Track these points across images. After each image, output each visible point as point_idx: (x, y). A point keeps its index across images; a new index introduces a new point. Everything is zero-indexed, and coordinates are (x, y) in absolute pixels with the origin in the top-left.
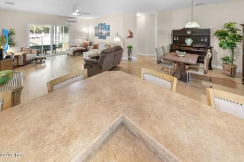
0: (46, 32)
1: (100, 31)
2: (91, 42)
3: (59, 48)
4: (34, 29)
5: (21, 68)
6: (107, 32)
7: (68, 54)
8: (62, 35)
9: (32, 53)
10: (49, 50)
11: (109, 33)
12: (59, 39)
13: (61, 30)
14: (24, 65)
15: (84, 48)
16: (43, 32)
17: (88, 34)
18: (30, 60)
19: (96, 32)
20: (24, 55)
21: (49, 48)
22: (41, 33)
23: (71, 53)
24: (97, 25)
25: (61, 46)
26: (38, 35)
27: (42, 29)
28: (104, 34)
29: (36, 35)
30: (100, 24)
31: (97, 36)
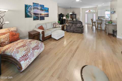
6: (46, 13)
19: (26, 12)
28: (43, 15)
30: (36, 3)
31: (30, 17)
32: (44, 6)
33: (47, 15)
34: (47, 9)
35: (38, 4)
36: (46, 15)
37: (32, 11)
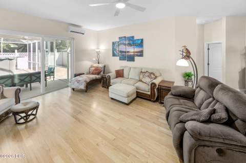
0: (21, 50)
1: (123, 48)
2: (105, 67)
3: (49, 75)
4: (2, 46)
6: (137, 49)
7: (73, 89)
9: (3, 97)
11: (142, 51)
15: (98, 77)
16: (16, 51)
17: (98, 53)
19: (114, 50)
21: (34, 78)
22: (14, 52)
23: (82, 86)
25: (53, 72)
27: (16, 46)
28: (132, 54)
29: (5, 56)
30: (122, 37)
31: (116, 56)
32: (133, 37)
33: (139, 54)
34: (139, 42)
35: (125, 37)
36: (136, 52)
37: (117, 49)
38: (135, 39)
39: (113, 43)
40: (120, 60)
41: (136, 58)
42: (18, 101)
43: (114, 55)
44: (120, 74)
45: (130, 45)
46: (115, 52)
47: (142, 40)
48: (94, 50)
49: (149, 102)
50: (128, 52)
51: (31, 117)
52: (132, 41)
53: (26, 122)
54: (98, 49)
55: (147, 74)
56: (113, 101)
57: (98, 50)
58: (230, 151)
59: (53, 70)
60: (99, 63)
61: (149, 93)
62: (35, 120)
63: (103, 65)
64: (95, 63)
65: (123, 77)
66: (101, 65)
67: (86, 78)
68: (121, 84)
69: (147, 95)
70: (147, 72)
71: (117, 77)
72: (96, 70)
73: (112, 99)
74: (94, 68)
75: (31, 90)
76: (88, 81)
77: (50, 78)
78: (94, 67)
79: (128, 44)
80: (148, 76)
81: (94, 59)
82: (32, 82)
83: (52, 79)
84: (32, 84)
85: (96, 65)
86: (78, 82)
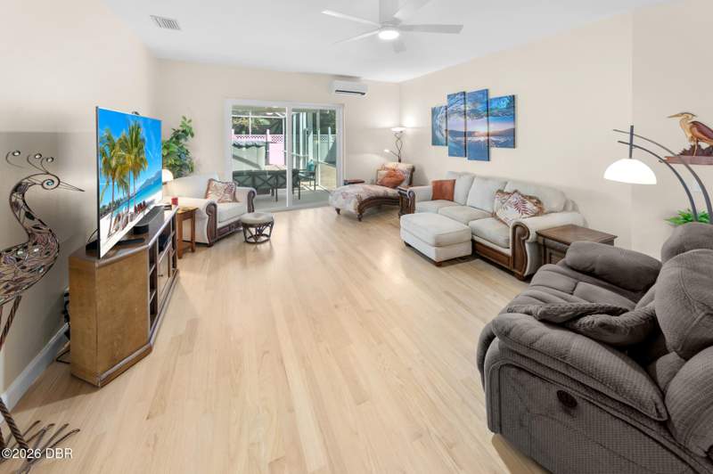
0: (274, 129)
1: (457, 123)
2: (413, 170)
3: (306, 179)
4: (250, 123)
5: (201, 254)
6: (497, 127)
7: (338, 210)
8: (315, 138)
9: (235, 200)
10: (283, 185)
11: (513, 133)
12: (306, 151)
13: (311, 125)
14: (209, 246)
15: (391, 192)
16: (268, 131)
17: (399, 137)
18: (229, 226)
19: (434, 128)
20: (212, 209)
21: (281, 180)
22: (265, 133)
23: (351, 207)
24: (445, 102)
25: (314, 174)
26: (259, 139)
27: (268, 123)
28: (483, 139)
29: (254, 140)
30: (455, 95)
31: (442, 145)
32: (486, 92)
33: (502, 140)
34: (504, 105)
35: (464, 93)
36: (494, 135)
37: (444, 126)
38: (492, 95)
39: (434, 112)
40: (451, 154)
41: (494, 151)
42: (251, 209)
43: (435, 142)
44: (443, 192)
45: (476, 114)
46: (438, 134)
47: (513, 99)
48: (389, 129)
49: (506, 275)
50: (472, 134)
51: (264, 238)
52: (482, 104)
53: (256, 243)
54: (401, 126)
55: (513, 199)
56: (407, 249)
57: (399, 130)
58: (589, 407)
59: (313, 168)
60: (400, 161)
61: (509, 252)
62: (268, 243)
63: (409, 166)
64: (392, 161)
65: (451, 199)
66: (403, 167)
67: (362, 190)
68: (438, 216)
69: (503, 254)
70: (516, 191)
71: (435, 198)
72: (389, 176)
73: (408, 245)
74: (385, 172)
75: (277, 200)
76: (365, 197)
77: (310, 185)
78: (388, 169)
79: (473, 111)
80: (516, 205)
81: (387, 151)
82: (280, 188)
83: (312, 188)
84: (279, 190)
85: (392, 165)
86: (345, 196)
